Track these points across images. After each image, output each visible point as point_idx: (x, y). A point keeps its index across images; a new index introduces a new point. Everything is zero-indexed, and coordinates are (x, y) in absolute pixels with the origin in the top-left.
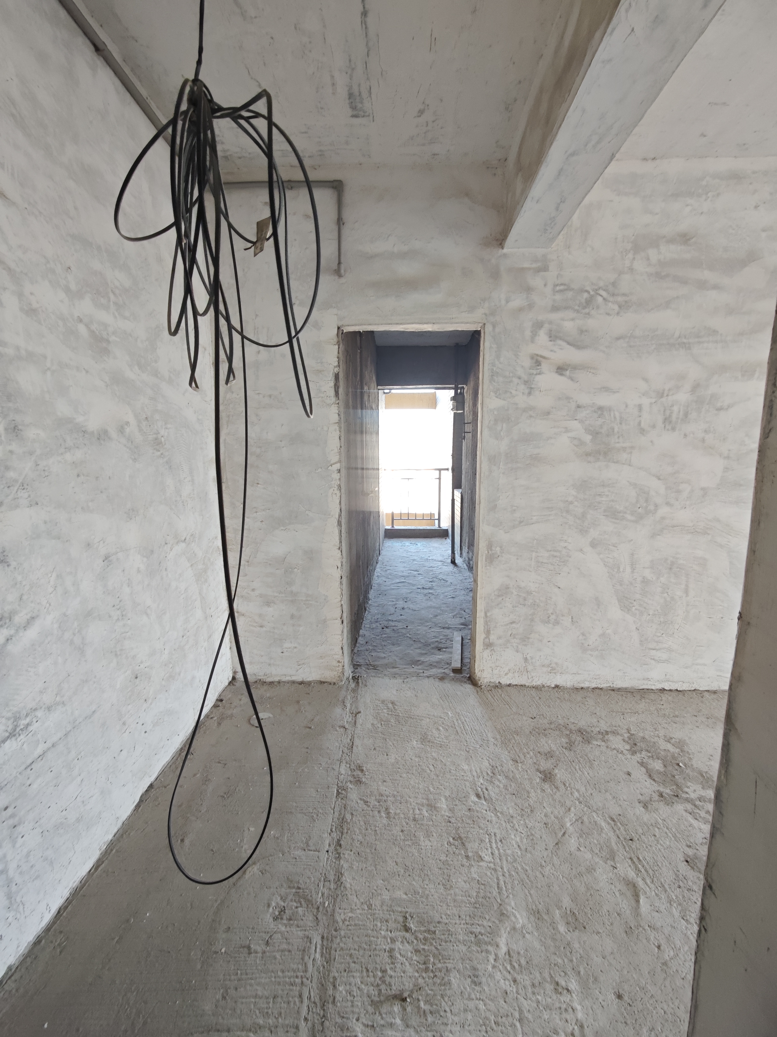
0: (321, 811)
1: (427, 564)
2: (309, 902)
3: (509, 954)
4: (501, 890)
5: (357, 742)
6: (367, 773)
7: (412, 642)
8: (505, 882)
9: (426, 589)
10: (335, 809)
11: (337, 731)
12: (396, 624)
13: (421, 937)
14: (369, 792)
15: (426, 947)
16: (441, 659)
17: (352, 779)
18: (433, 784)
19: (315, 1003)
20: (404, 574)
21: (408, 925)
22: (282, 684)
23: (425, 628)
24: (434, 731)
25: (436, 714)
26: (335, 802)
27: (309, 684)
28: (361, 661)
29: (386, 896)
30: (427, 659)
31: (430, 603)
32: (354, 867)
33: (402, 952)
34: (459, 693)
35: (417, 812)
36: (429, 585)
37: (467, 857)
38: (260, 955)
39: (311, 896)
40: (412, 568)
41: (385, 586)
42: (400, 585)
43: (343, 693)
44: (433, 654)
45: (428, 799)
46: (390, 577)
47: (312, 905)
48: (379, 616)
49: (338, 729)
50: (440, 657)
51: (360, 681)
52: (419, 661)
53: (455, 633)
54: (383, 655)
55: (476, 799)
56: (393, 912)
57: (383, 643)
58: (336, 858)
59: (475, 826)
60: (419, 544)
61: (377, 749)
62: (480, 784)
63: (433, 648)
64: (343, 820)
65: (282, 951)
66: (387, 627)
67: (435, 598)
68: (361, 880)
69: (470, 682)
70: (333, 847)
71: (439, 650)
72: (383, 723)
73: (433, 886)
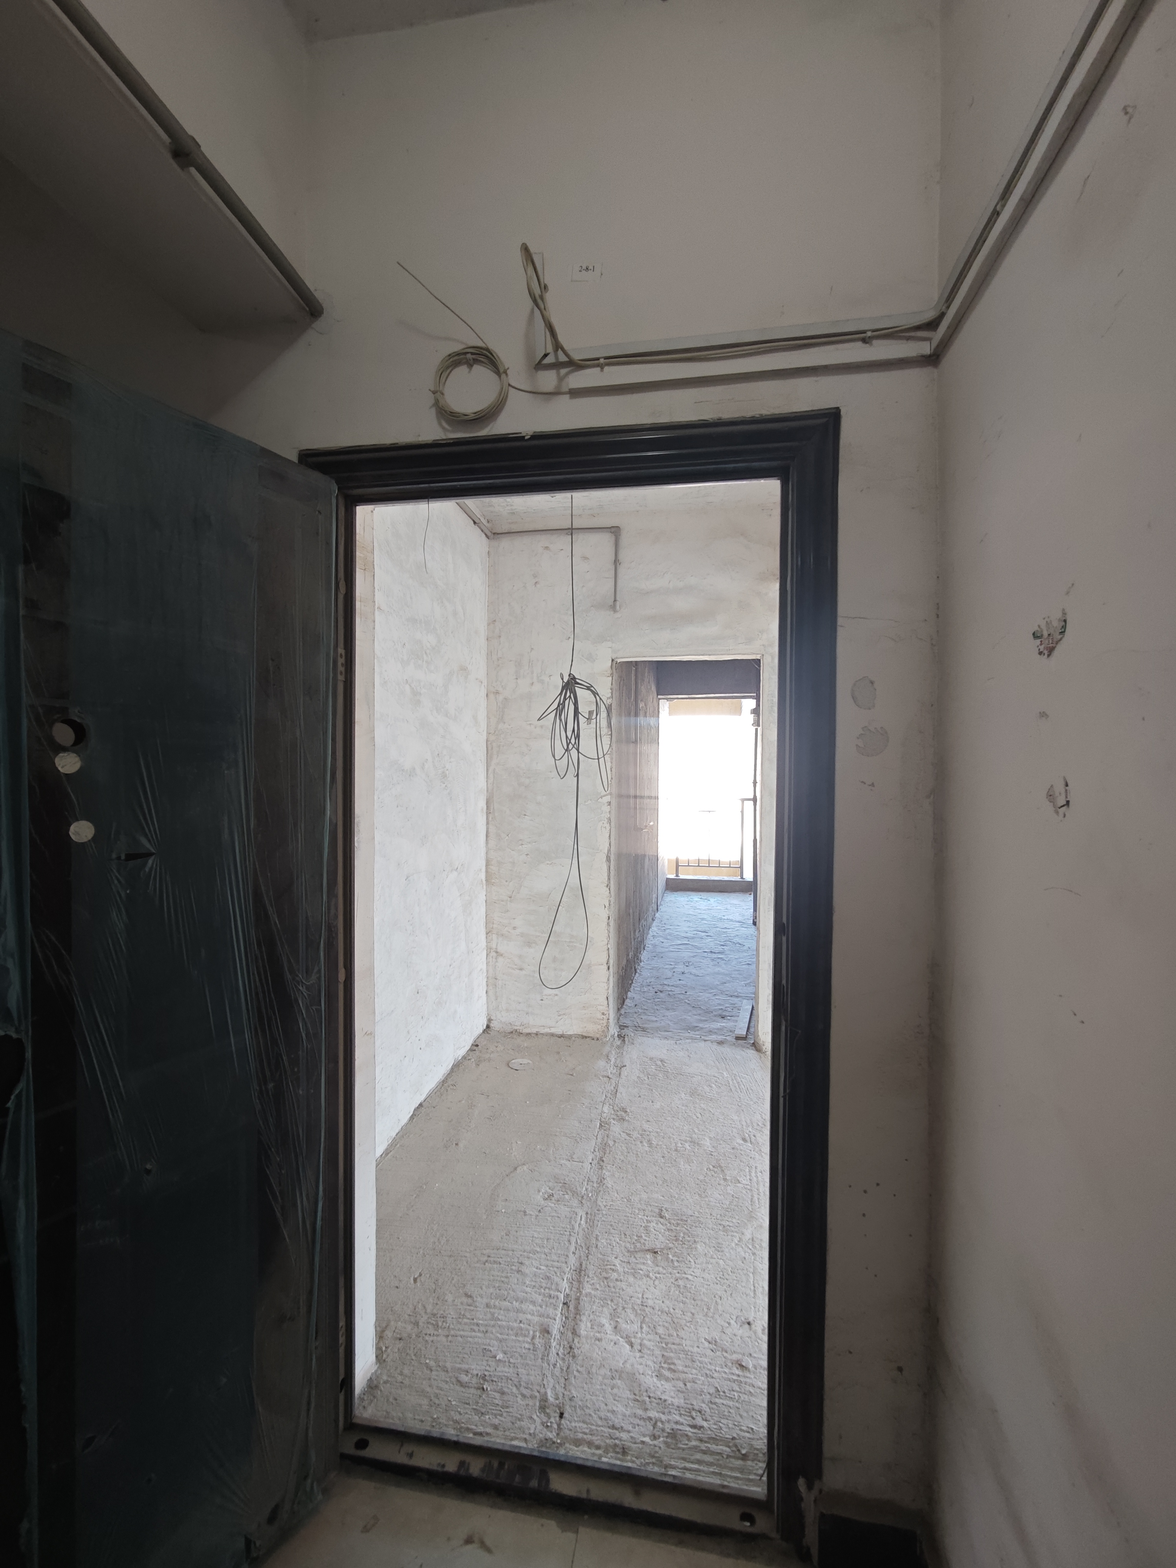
0: (583, 1136)
1: (720, 924)
2: (574, 1193)
3: (753, 1240)
4: (754, 1203)
5: (620, 1089)
6: (630, 1114)
7: (690, 1008)
8: (758, 1199)
9: (715, 953)
10: (598, 1136)
11: (600, 1079)
12: (673, 989)
13: (675, 1222)
14: (631, 1127)
15: (678, 1228)
16: (723, 1026)
17: (615, 1117)
18: (698, 1128)
19: (581, 1246)
20: (688, 935)
21: (663, 1214)
22: (540, 1036)
23: (707, 995)
24: (705, 1087)
25: (709, 1073)
26: (598, 1132)
27: (569, 1037)
28: (627, 1022)
29: (644, 1196)
30: (707, 1026)
31: (717, 969)
32: (616, 1176)
33: (656, 1229)
34: (738, 1057)
35: (680, 1145)
36: (720, 948)
37: (725, 1180)
38: (534, 1217)
39: (576, 1189)
40: (700, 929)
41: (662, 947)
42: (681, 947)
43: (607, 1048)
44: (714, 1021)
45: (691, 1138)
46: (669, 937)
47: (577, 1194)
48: (653, 980)
49: (601, 1078)
50: (724, 1024)
51: (626, 1039)
52: (697, 1027)
53: (745, 1001)
54: (654, 1019)
55: (742, 1142)
56: (650, 1205)
57: (655, 1007)
58: (599, 1169)
59: (737, 1160)
60: (712, 900)
61: (642, 1097)
62: (748, 1131)
63: (715, 1016)
64: (605, 1144)
65: (552, 1216)
66: (661, 992)
67: (725, 964)
68: (622, 1184)
69: (753, 1048)
70: (595, 1162)
71: (722, 1018)
72: (650, 1077)
73: (689, 1194)
